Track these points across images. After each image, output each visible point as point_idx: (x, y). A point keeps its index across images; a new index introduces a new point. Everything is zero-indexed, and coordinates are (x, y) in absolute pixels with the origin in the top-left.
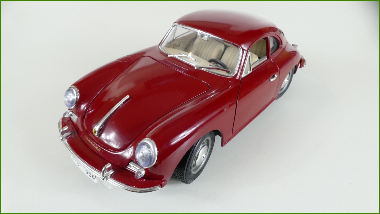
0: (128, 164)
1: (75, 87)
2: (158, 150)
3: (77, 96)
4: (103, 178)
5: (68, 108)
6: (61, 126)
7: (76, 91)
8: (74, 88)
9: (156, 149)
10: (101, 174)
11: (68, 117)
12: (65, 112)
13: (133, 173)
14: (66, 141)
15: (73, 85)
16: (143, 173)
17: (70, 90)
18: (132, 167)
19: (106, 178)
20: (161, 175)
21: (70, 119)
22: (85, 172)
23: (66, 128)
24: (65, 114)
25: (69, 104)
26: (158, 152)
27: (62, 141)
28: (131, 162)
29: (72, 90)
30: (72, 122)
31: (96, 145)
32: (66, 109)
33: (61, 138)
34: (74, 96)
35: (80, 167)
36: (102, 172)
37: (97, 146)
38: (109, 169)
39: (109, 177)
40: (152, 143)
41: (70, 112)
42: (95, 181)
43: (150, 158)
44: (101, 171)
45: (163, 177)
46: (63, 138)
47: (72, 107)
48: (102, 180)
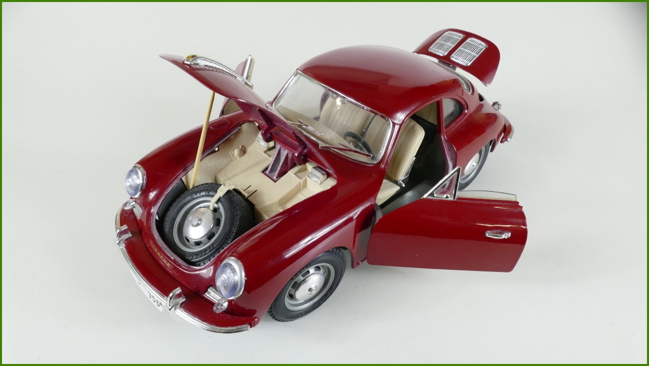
0: (206, 291)
1: (141, 166)
2: (245, 276)
3: (143, 179)
4: (170, 307)
5: (130, 197)
6: (119, 222)
7: (142, 172)
8: (139, 168)
9: (244, 274)
10: (167, 301)
11: (129, 209)
12: (125, 202)
13: (212, 304)
14: (123, 246)
15: (138, 163)
16: (226, 305)
17: (132, 171)
18: (211, 295)
19: (175, 309)
20: (251, 310)
21: (132, 212)
22: (147, 295)
23: (125, 227)
24: (125, 205)
25: (132, 191)
26: (246, 279)
27: (117, 246)
28: (211, 288)
29: (137, 171)
30: (135, 217)
31: (164, 257)
32: (127, 198)
33: (118, 242)
34: (139, 179)
35: (140, 286)
36: (169, 298)
37: (166, 260)
38: (179, 296)
39: (178, 306)
40: (238, 265)
41: (133, 202)
42: (160, 309)
43: (234, 288)
44: (168, 296)
45: (254, 312)
46: (119, 242)
47: (137, 196)
48: (169, 311)
